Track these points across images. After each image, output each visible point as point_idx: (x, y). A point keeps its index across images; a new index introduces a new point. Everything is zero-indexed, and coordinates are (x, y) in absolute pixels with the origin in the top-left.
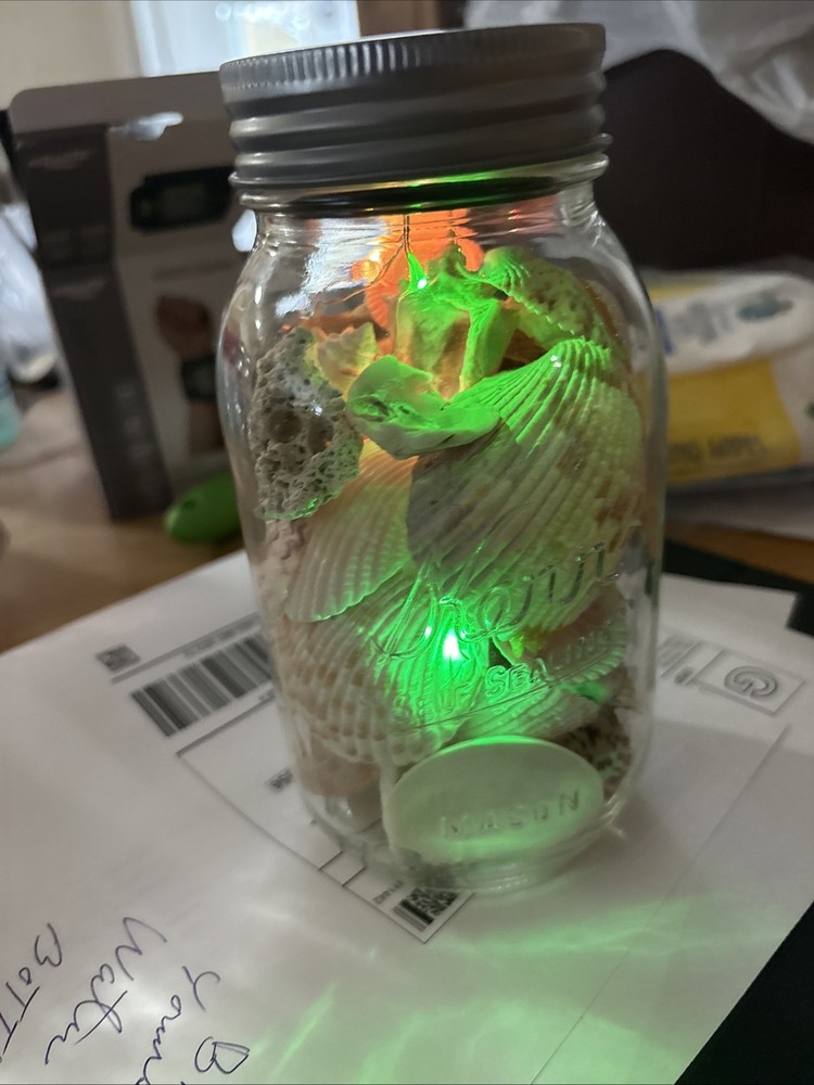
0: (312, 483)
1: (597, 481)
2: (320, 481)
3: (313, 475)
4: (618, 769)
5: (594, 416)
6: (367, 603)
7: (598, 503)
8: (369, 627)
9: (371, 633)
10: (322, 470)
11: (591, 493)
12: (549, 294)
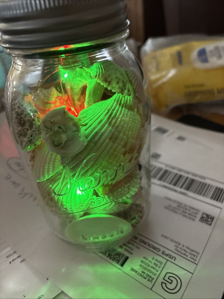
0: (29, 141)
1: (122, 143)
2: (31, 140)
3: (29, 138)
4: (138, 220)
5: (122, 122)
6: (52, 178)
7: (123, 150)
8: (53, 186)
9: (53, 187)
10: (31, 136)
11: (120, 147)
12: (109, 79)
